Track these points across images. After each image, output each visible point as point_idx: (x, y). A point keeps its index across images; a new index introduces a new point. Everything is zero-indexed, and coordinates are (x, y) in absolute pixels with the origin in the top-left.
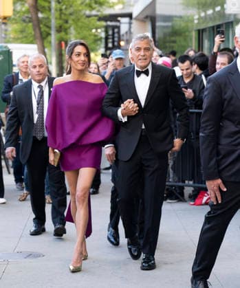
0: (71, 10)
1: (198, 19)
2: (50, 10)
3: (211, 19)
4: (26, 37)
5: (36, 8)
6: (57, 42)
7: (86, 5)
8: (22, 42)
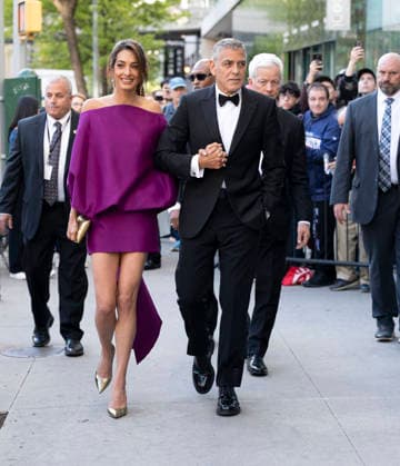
0: (119, 25)
1: (289, 38)
2: (91, 24)
3: (305, 38)
4: (59, 61)
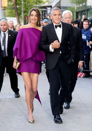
0: (29, 5)
1: (77, 8)
2: (21, 4)
3: (81, 8)
4: (12, 15)
5: (16, 4)
6: (24, 17)
7: (35, 3)
8: (11, 17)
